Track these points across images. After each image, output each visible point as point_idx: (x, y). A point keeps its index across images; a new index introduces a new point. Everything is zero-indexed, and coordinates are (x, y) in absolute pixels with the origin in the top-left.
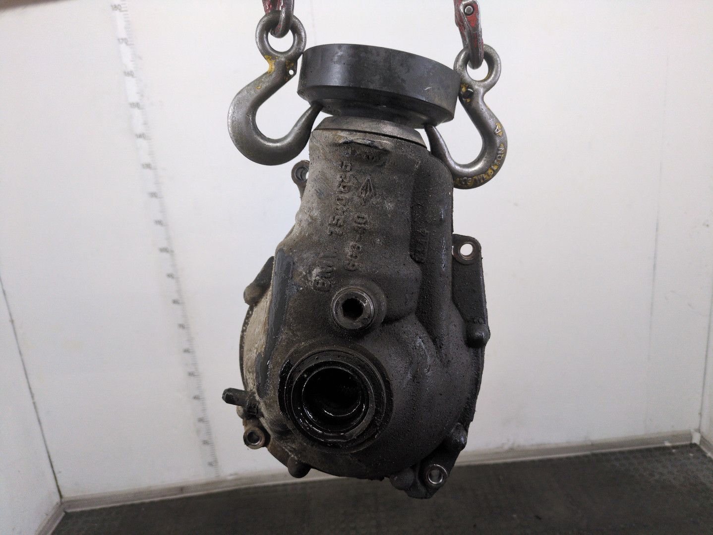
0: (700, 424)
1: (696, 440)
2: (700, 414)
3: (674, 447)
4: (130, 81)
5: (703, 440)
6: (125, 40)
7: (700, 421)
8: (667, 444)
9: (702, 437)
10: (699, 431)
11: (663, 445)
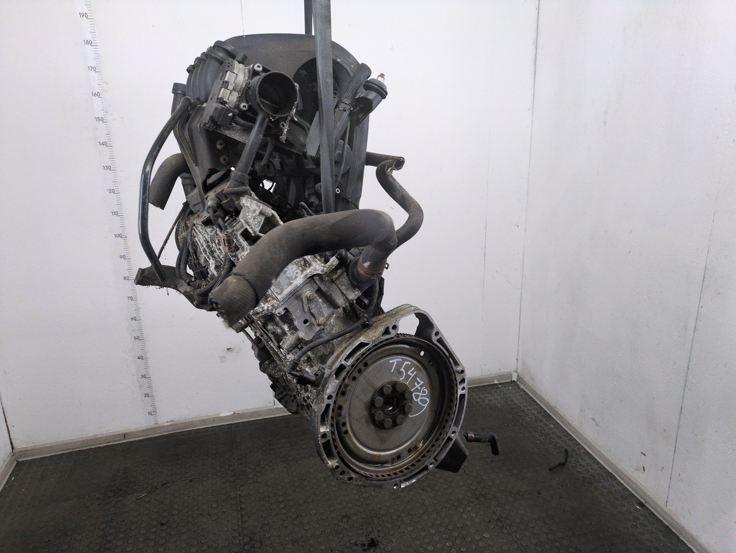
0: (517, 367)
1: (514, 378)
2: (517, 359)
3: (500, 384)
4: (97, 100)
5: (519, 377)
6: (94, 69)
7: (517, 364)
8: (496, 382)
9: (518, 375)
10: (516, 372)
11: (493, 383)
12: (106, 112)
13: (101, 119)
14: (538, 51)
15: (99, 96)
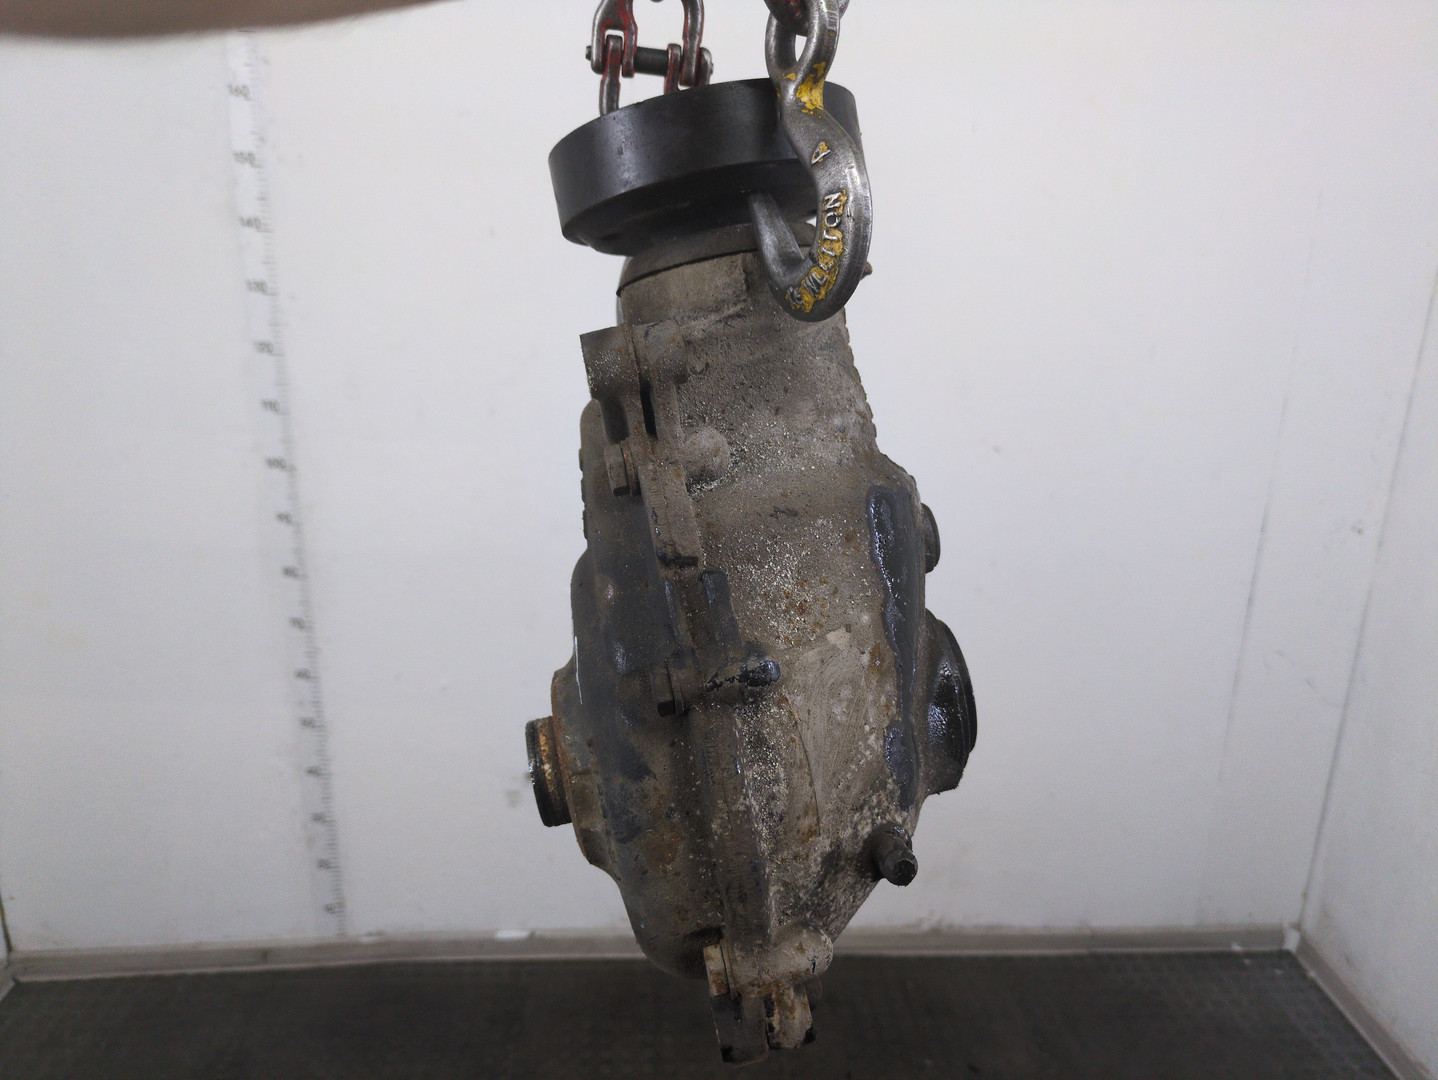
0: (1303, 916)
1: (1292, 943)
2: (1305, 896)
3: (1248, 955)
4: (239, 106)
5: (1305, 945)
7: (1304, 909)
8: (1236, 948)
9: (1303, 940)
10: (1299, 927)
11: (1228, 949)
12: (262, 140)
13: (248, 158)
15: (246, 96)
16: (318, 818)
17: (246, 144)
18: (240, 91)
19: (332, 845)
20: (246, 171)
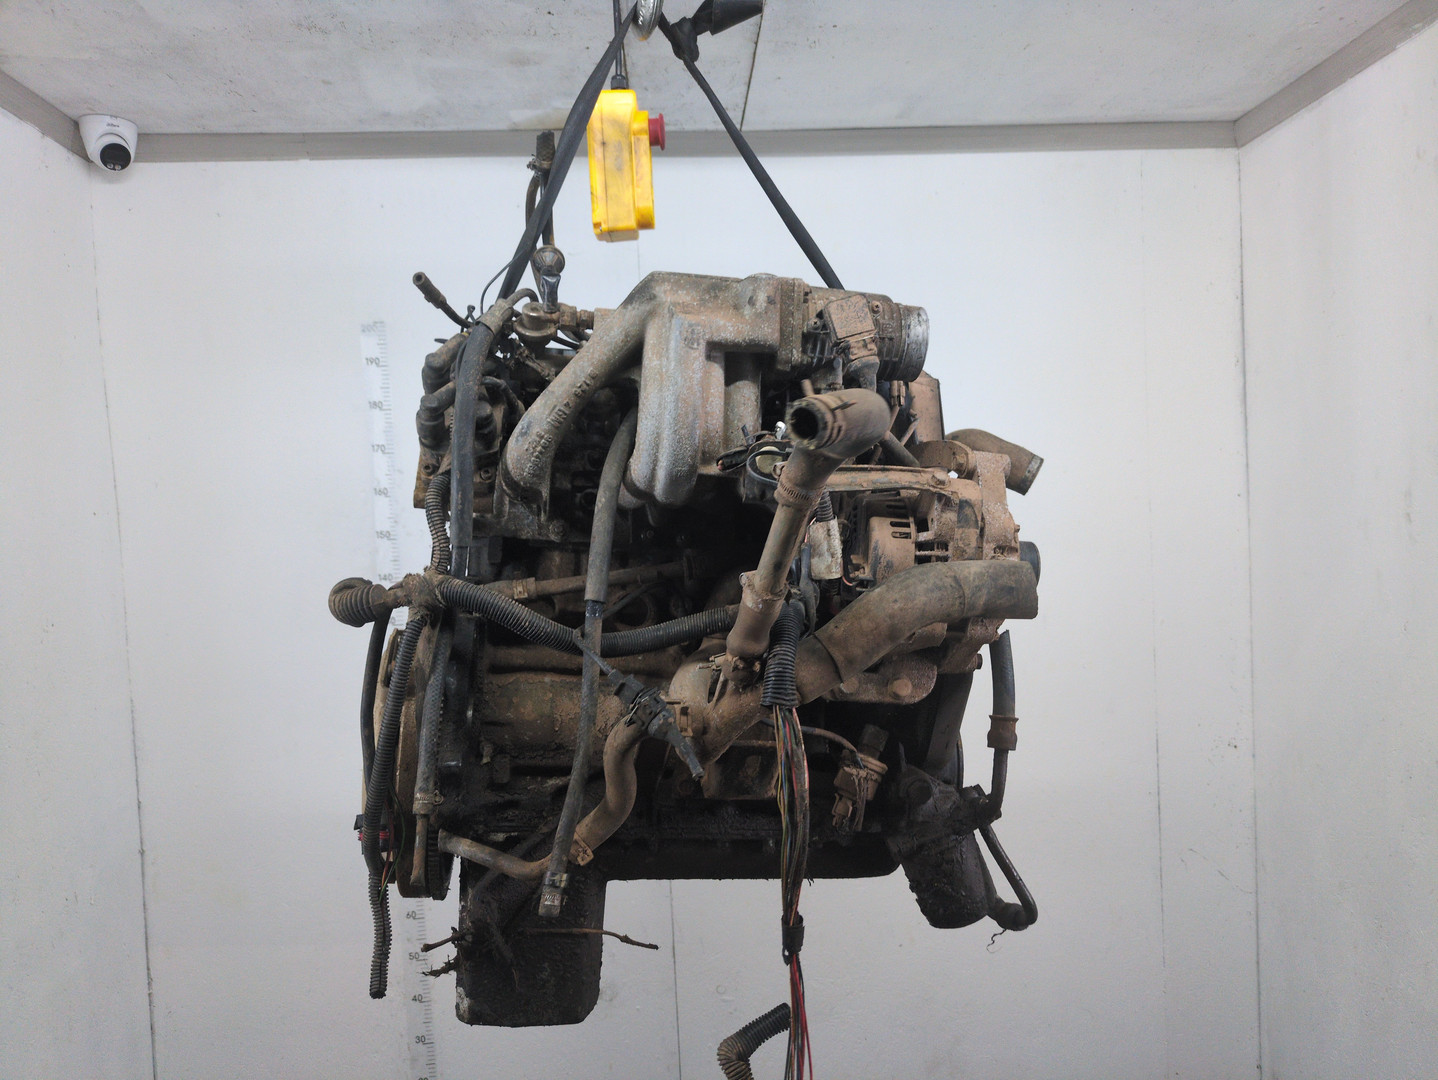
4: (382, 500)
6: (382, 448)
12: (396, 522)
13: (385, 535)
14: (1248, 378)
15: (386, 495)
16: (421, 1040)
17: (385, 526)
18: (383, 492)
19: (431, 1064)
20: (384, 543)
